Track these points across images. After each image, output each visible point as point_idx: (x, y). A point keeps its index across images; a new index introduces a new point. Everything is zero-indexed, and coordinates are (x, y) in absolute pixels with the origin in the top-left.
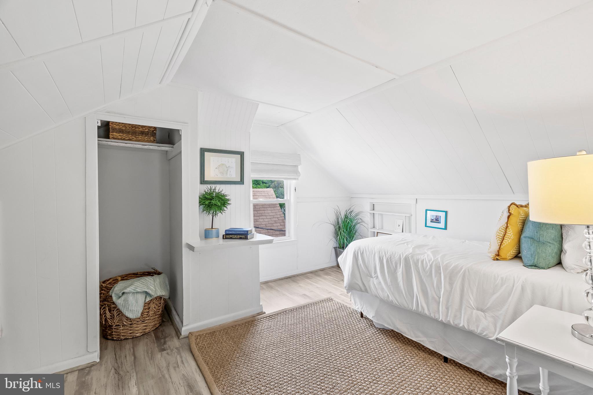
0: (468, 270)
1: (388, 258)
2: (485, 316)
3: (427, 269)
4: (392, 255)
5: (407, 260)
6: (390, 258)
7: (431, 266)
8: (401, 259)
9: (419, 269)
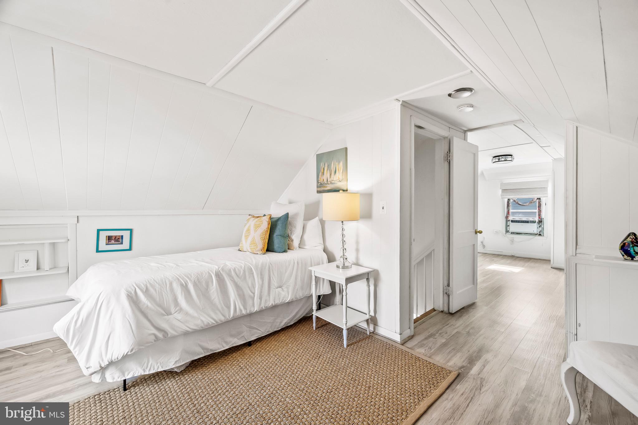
0: (270, 263)
1: (194, 281)
2: (283, 289)
3: (241, 274)
4: (198, 276)
5: (218, 275)
6: (198, 279)
7: (244, 271)
8: (212, 276)
9: (233, 277)
